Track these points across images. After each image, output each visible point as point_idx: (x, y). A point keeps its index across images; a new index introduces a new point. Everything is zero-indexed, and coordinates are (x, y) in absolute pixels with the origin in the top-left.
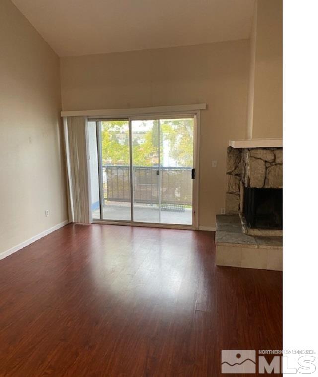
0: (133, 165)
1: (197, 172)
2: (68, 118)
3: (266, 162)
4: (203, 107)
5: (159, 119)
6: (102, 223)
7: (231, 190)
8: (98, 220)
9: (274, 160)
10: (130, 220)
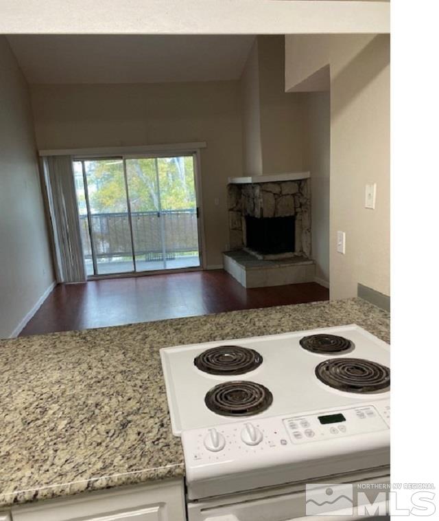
0: (132, 211)
1: (201, 211)
2: (48, 157)
3: (274, 194)
4: (204, 145)
5: (156, 158)
6: (97, 278)
7: (235, 226)
8: (92, 276)
9: (281, 192)
10: (133, 269)
